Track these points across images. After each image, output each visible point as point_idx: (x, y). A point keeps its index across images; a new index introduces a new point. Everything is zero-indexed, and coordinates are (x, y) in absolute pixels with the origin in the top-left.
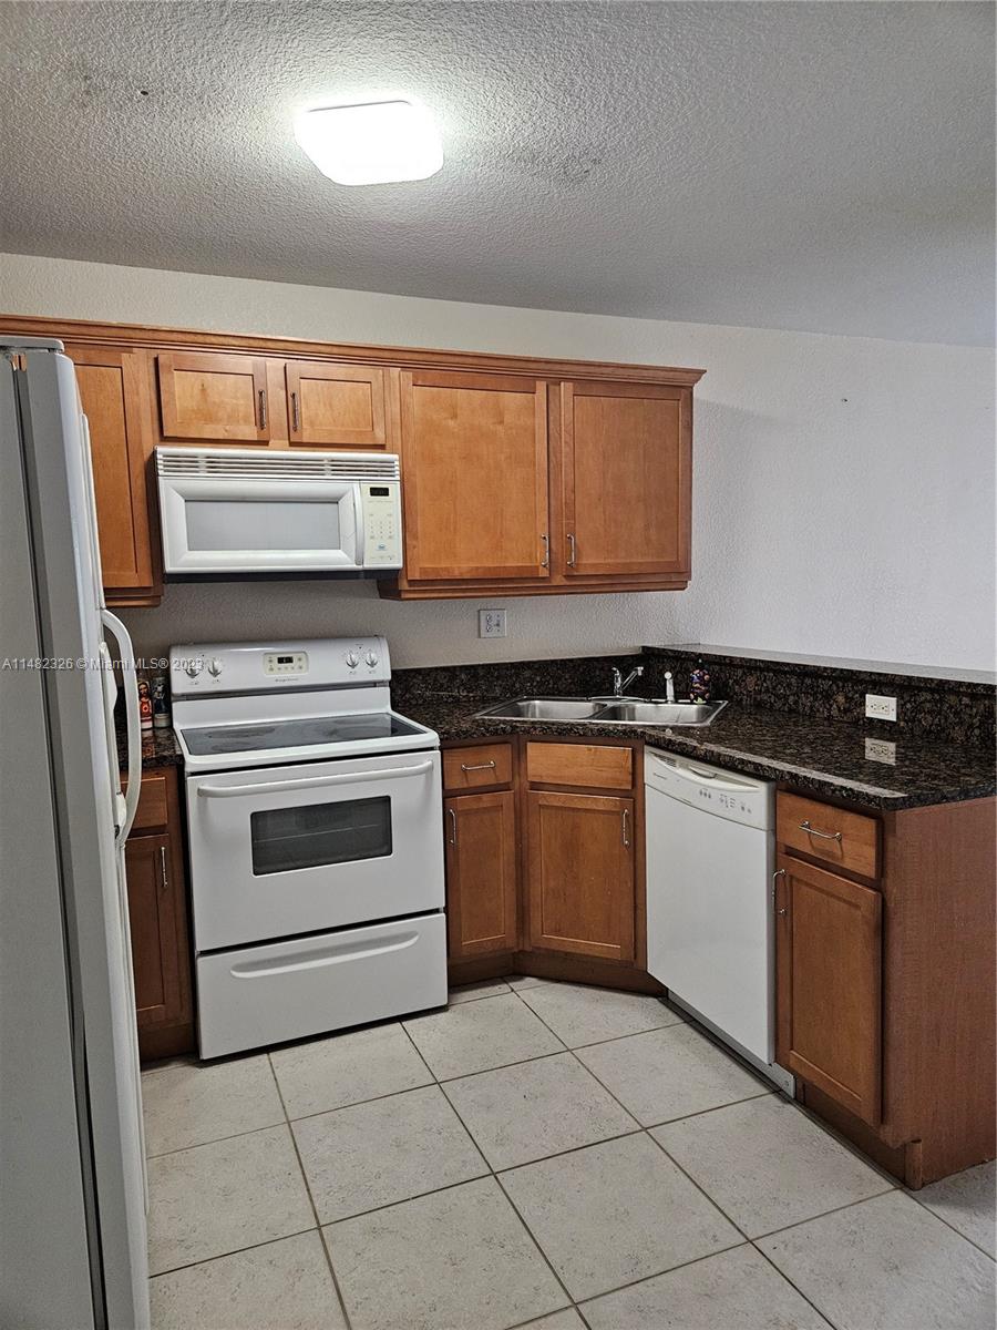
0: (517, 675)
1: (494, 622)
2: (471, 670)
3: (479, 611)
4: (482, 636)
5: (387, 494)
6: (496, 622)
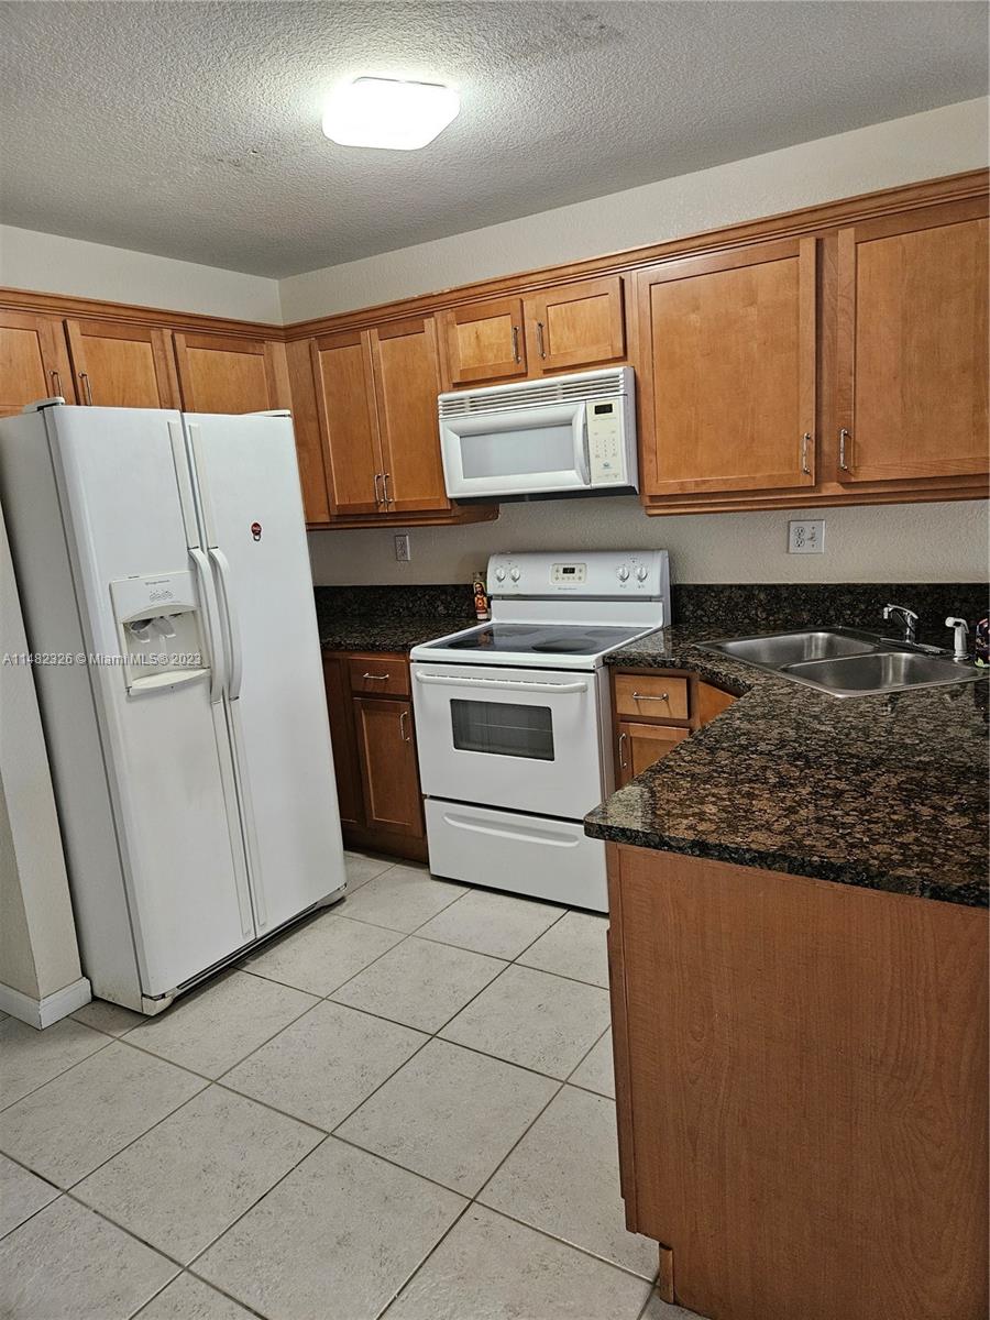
0: (833, 601)
1: (807, 535)
2: (773, 590)
3: (789, 522)
4: (791, 551)
5: (611, 411)
6: (810, 536)
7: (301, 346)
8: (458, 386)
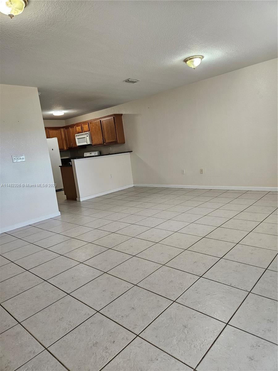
5: (88, 136)
7: (64, 129)
8: (78, 133)
